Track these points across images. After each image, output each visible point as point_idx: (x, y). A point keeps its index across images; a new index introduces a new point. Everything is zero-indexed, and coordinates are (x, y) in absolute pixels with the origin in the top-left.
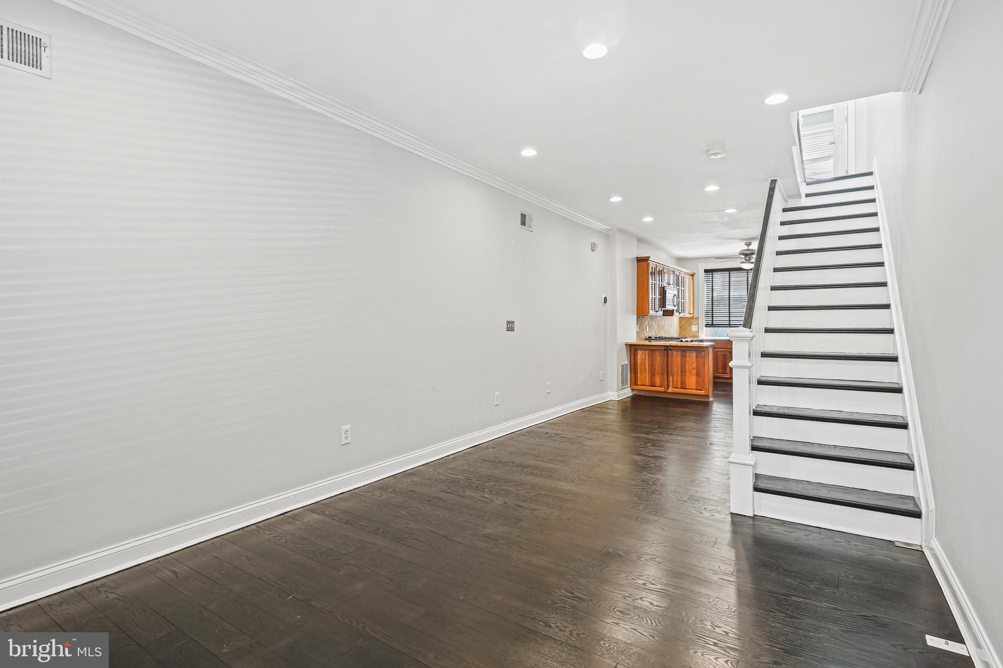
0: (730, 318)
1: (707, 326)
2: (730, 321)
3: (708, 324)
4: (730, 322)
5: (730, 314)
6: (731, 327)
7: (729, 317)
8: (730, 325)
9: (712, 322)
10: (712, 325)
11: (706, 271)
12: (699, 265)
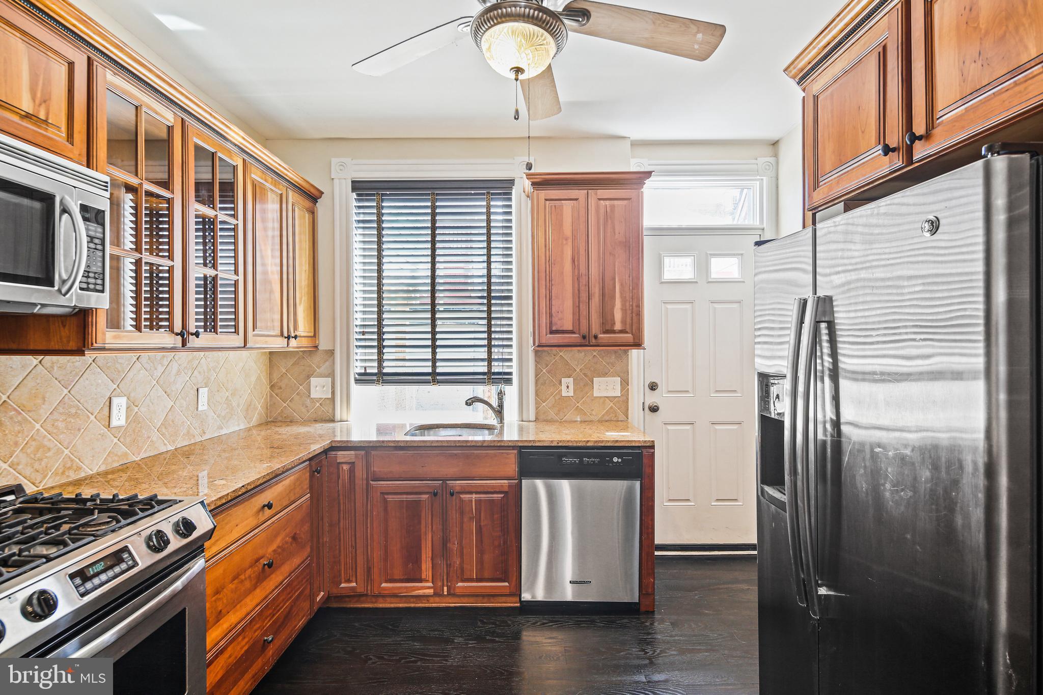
0: (434, 353)
1: (364, 378)
2: (434, 360)
3: (365, 374)
4: (434, 366)
5: (434, 339)
6: (439, 382)
7: (434, 347)
8: (434, 377)
9: (380, 366)
10: (382, 377)
11: (361, 188)
12: (334, 161)
